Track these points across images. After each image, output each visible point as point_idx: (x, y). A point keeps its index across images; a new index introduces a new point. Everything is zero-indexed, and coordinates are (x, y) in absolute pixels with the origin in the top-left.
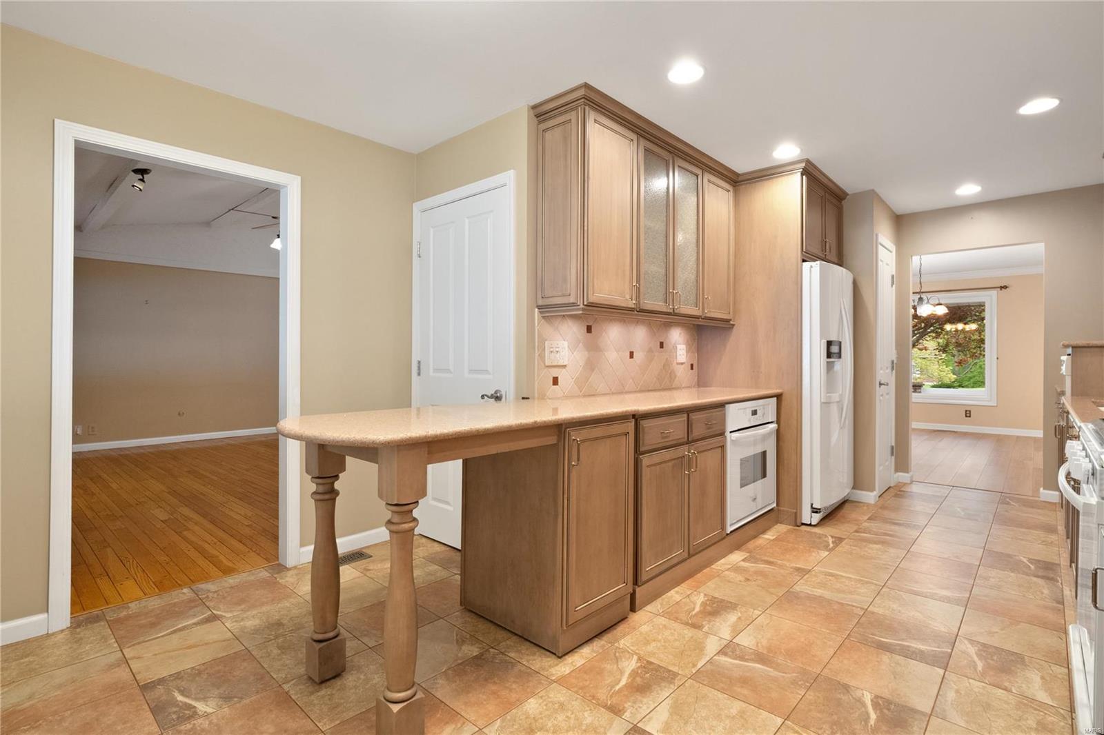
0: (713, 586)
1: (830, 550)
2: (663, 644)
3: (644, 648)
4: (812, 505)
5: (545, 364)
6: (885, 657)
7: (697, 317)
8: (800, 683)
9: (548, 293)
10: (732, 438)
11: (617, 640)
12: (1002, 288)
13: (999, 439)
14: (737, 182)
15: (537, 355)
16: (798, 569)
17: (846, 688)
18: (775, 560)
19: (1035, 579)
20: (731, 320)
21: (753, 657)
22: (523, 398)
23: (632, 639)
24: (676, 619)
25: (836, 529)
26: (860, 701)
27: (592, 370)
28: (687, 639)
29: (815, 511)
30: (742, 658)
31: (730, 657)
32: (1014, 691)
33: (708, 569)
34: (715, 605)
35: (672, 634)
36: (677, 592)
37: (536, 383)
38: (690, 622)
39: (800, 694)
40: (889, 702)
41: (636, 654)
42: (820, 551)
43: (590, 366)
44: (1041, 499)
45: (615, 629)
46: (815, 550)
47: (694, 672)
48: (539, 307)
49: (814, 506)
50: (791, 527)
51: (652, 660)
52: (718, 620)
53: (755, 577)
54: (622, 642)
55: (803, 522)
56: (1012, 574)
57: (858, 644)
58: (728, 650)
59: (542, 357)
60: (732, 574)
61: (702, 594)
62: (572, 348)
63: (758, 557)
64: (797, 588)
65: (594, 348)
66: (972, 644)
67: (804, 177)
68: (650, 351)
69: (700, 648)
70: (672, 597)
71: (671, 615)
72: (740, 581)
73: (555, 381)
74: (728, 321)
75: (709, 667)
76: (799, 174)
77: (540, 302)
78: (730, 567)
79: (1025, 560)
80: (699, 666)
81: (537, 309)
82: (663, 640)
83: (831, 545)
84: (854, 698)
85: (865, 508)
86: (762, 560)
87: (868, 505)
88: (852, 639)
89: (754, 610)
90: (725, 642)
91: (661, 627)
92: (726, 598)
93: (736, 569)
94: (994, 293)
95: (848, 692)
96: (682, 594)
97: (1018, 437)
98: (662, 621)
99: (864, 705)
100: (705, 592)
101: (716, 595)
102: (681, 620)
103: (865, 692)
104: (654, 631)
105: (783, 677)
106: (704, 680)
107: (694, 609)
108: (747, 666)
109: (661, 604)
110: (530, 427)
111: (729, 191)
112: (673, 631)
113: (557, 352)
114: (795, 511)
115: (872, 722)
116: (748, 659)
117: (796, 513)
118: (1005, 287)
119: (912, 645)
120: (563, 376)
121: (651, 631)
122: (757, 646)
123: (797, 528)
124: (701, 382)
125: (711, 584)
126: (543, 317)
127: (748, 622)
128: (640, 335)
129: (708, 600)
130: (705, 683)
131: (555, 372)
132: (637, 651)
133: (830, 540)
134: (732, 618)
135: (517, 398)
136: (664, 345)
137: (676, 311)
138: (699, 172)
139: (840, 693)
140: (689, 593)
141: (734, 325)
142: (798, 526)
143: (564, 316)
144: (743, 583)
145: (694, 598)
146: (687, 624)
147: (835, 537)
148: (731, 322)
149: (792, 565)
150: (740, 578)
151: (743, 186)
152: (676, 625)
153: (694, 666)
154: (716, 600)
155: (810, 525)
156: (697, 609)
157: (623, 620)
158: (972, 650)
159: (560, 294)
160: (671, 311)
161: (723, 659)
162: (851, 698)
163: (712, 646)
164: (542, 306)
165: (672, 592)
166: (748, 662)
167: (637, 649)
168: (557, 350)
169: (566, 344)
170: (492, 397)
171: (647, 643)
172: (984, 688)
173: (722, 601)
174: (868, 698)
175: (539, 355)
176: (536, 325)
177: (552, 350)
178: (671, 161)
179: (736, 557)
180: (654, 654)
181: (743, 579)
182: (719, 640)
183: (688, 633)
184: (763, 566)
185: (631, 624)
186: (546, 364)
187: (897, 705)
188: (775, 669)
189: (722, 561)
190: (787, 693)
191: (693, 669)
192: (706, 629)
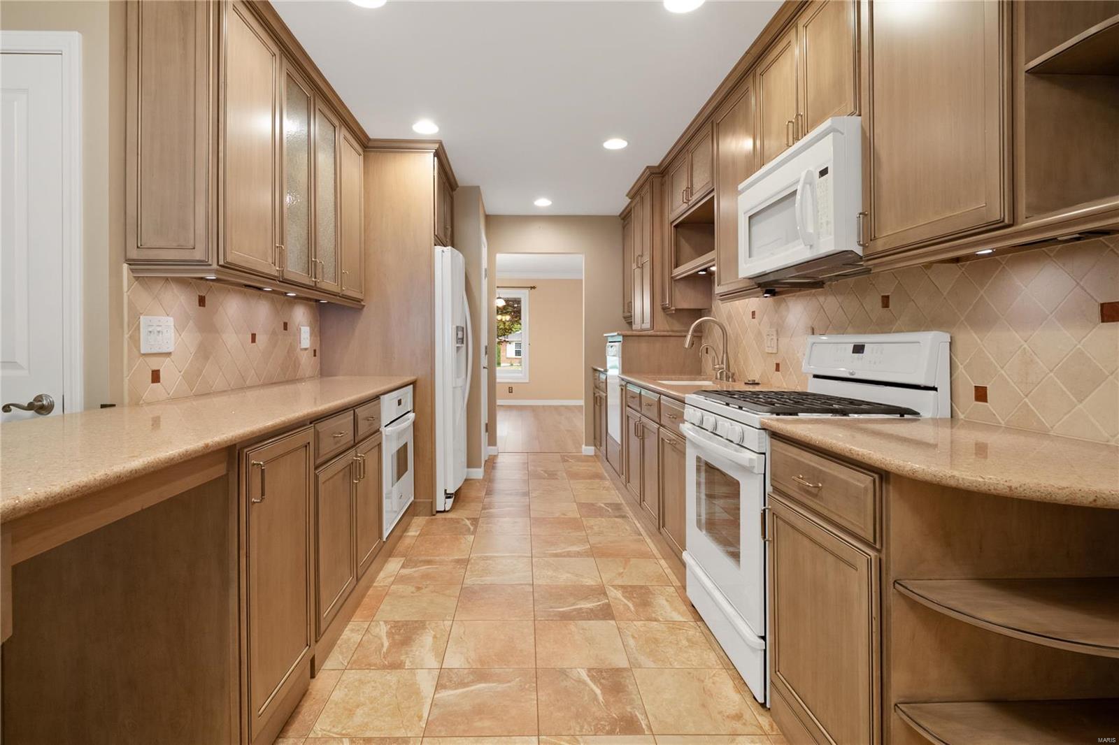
0: (388, 608)
1: (474, 533)
2: (371, 706)
3: (350, 723)
4: (446, 490)
5: (139, 351)
6: (572, 626)
7: (335, 294)
8: (527, 687)
9: (149, 239)
10: (387, 434)
11: (310, 729)
12: (532, 288)
13: (533, 409)
14: (368, 146)
15: (126, 336)
16: (458, 561)
17: (563, 673)
18: (432, 558)
19: (616, 519)
20: (362, 300)
21: (471, 677)
22: (103, 406)
23: (328, 717)
24: (369, 666)
25: (466, 510)
26: (580, 681)
27: (206, 358)
28: (394, 687)
29: (448, 496)
30: (462, 684)
31: (451, 688)
32: (661, 620)
33: (371, 589)
34: (402, 631)
35: (375, 688)
36: (352, 630)
37: (126, 380)
38: (386, 663)
39: (534, 700)
40: (600, 671)
41: (345, 736)
42: (465, 536)
43: (205, 352)
44: (584, 454)
45: (299, 712)
46: (461, 536)
47: (424, 726)
48: (131, 262)
49: (448, 492)
50: (427, 518)
51: (368, 734)
52: (414, 649)
53: (424, 583)
54: (317, 727)
55: (438, 510)
56: (603, 519)
57: (546, 622)
58: (444, 681)
59: (135, 340)
60: (400, 586)
61: (382, 623)
62: (179, 329)
63: (416, 558)
64: (468, 582)
65: (208, 328)
66: (616, 589)
67: (436, 158)
68: (274, 333)
69: (413, 691)
70: (349, 639)
71: (359, 662)
72: (412, 593)
73: (156, 377)
74: (359, 301)
75: (436, 711)
76: (432, 155)
77: (134, 254)
78: (392, 579)
79: (603, 505)
80: (425, 715)
81: (125, 266)
82: (367, 701)
83: (472, 528)
84: (574, 680)
85: (478, 484)
86: (421, 562)
87: (478, 480)
88: (539, 619)
89: (443, 621)
90: (436, 673)
91: (356, 684)
92: (408, 618)
93: (400, 579)
94: (527, 291)
95: (567, 676)
96: (358, 630)
97: (543, 406)
98: (352, 675)
99: (584, 683)
100: (384, 619)
101: (397, 618)
102: (375, 665)
103: (579, 670)
104: (352, 692)
105: (510, 687)
106: (440, 731)
107: (383, 645)
108: (472, 691)
109: (342, 653)
110: (201, 454)
111: (360, 155)
112: (373, 684)
113: (159, 332)
114: (431, 500)
115: (601, 698)
116: (468, 683)
117: (432, 502)
118: (534, 288)
119: (582, 606)
120: (165, 367)
121: (346, 695)
122: (469, 663)
123: (434, 517)
124: (325, 371)
125: (384, 606)
126: (137, 278)
127: (445, 638)
128: (262, 312)
129: (392, 627)
130: (443, 734)
131: (155, 364)
132: (344, 732)
133: (468, 523)
134: (427, 639)
135: (88, 407)
136: (288, 326)
137: (318, 285)
138: (337, 123)
139: (562, 681)
140: (366, 627)
141: (364, 306)
142: (434, 515)
143: (167, 279)
144: (416, 594)
145: (375, 630)
146: (384, 667)
147: (471, 519)
148: (363, 303)
149: (451, 558)
150: (410, 589)
151: (373, 153)
152: (373, 674)
153: (420, 718)
154: (400, 624)
155: (444, 511)
156: (386, 644)
157: (304, 695)
158: (619, 594)
159: (175, 245)
160: (313, 285)
161: (444, 694)
162: (574, 682)
163: (426, 683)
164: (134, 260)
165: (347, 633)
166: (468, 686)
167: (344, 728)
168: (159, 329)
169: (171, 321)
170: (30, 407)
171: (351, 713)
172: (645, 625)
173: (406, 623)
174: (584, 675)
175: (130, 337)
176: (125, 289)
177: (150, 329)
178: (312, 100)
179: (393, 566)
180: (367, 724)
181: (413, 589)
182: (429, 673)
183: (392, 677)
184: (424, 567)
185: (317, 697)
186: (142, 352)
187: (607, 671)
188: (499, 682)
189: (382, 575)
190: (523, 704)
191: (421, 723)
192: (408, 665)
